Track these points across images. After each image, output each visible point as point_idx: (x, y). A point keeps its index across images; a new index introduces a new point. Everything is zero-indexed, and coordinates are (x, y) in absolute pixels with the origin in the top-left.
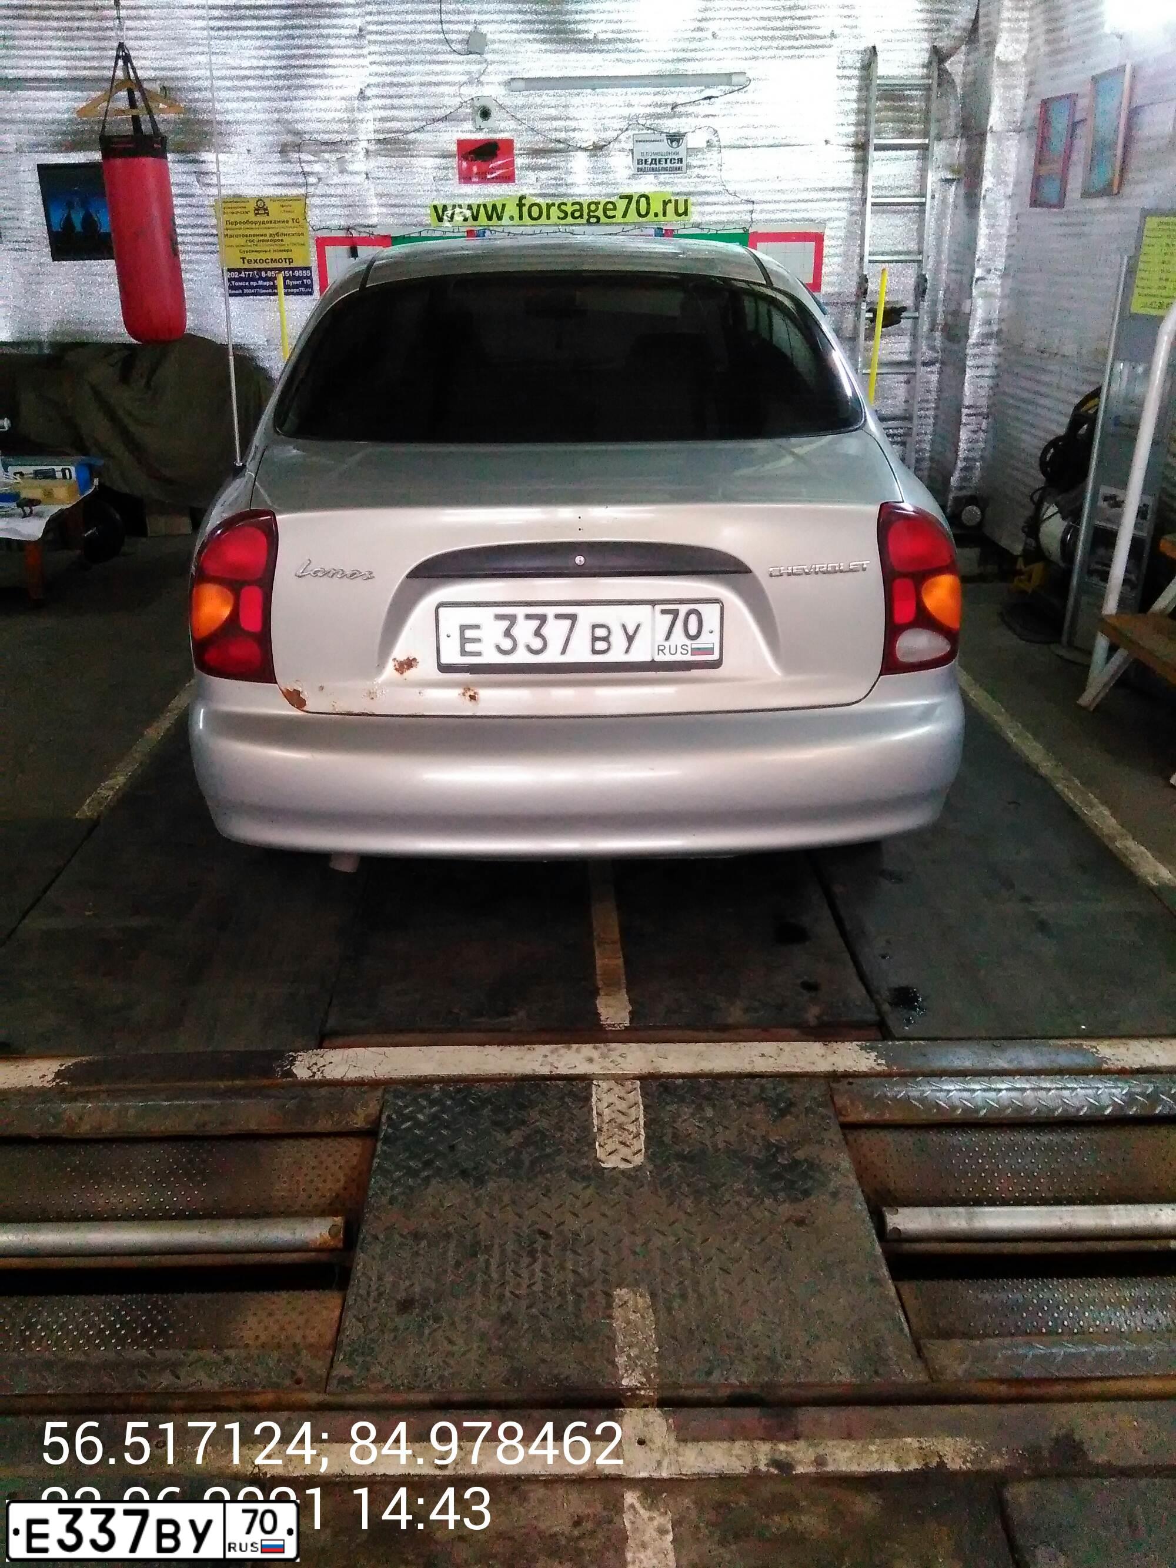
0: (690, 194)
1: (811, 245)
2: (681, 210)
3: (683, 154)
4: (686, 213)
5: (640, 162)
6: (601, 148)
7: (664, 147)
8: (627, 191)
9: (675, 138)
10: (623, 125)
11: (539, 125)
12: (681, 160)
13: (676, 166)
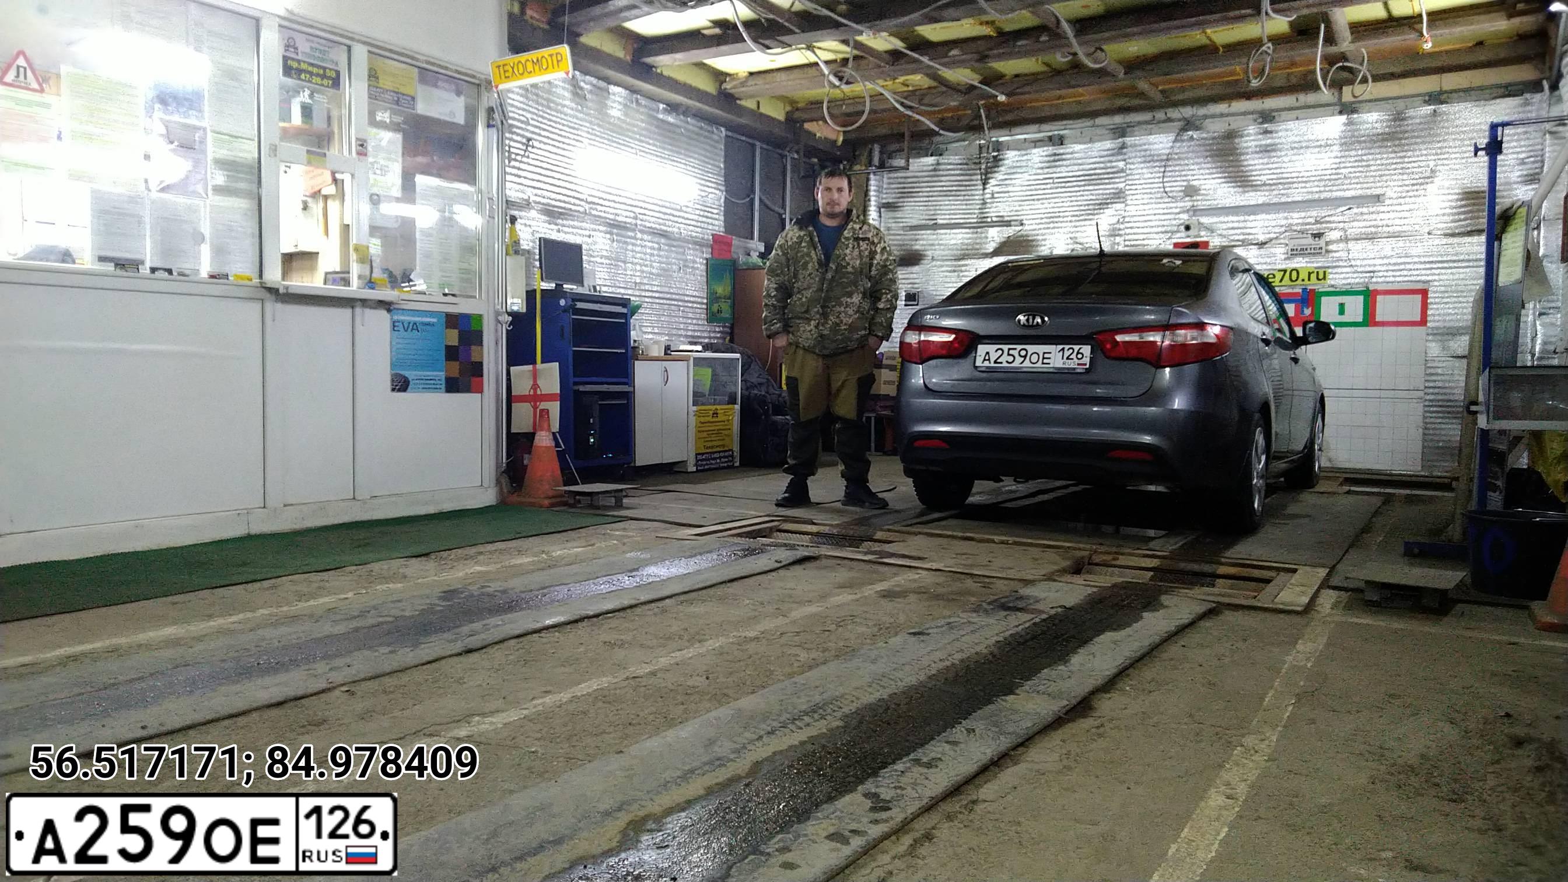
0: (1328, 267)
1: (1419, 297)
2: (1321, 276)
3: (1323, 245)
4: (1324, 278)
5: (1292, 250)
6: (1265, 243)
7: (1310, 240)
8: (1283, 267)
9: (1318, 236)
10: (1283, 229)
11: (1225, 233)
12: (1321, 248)
13: (1317, 252)
